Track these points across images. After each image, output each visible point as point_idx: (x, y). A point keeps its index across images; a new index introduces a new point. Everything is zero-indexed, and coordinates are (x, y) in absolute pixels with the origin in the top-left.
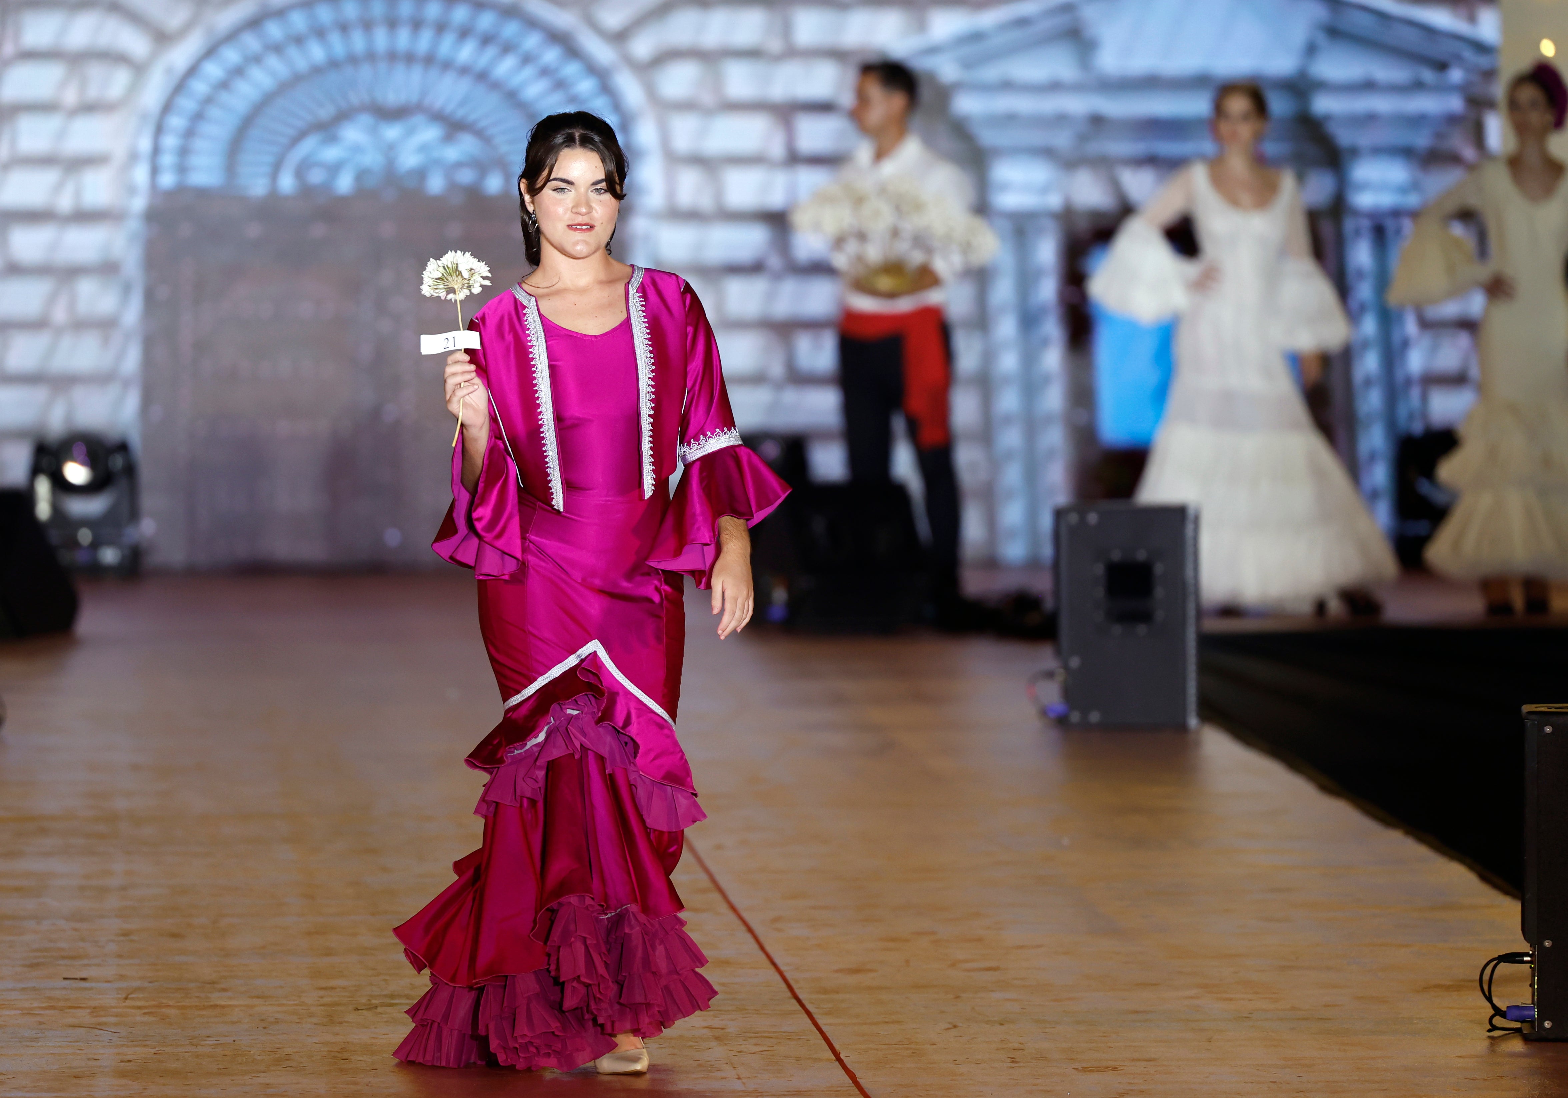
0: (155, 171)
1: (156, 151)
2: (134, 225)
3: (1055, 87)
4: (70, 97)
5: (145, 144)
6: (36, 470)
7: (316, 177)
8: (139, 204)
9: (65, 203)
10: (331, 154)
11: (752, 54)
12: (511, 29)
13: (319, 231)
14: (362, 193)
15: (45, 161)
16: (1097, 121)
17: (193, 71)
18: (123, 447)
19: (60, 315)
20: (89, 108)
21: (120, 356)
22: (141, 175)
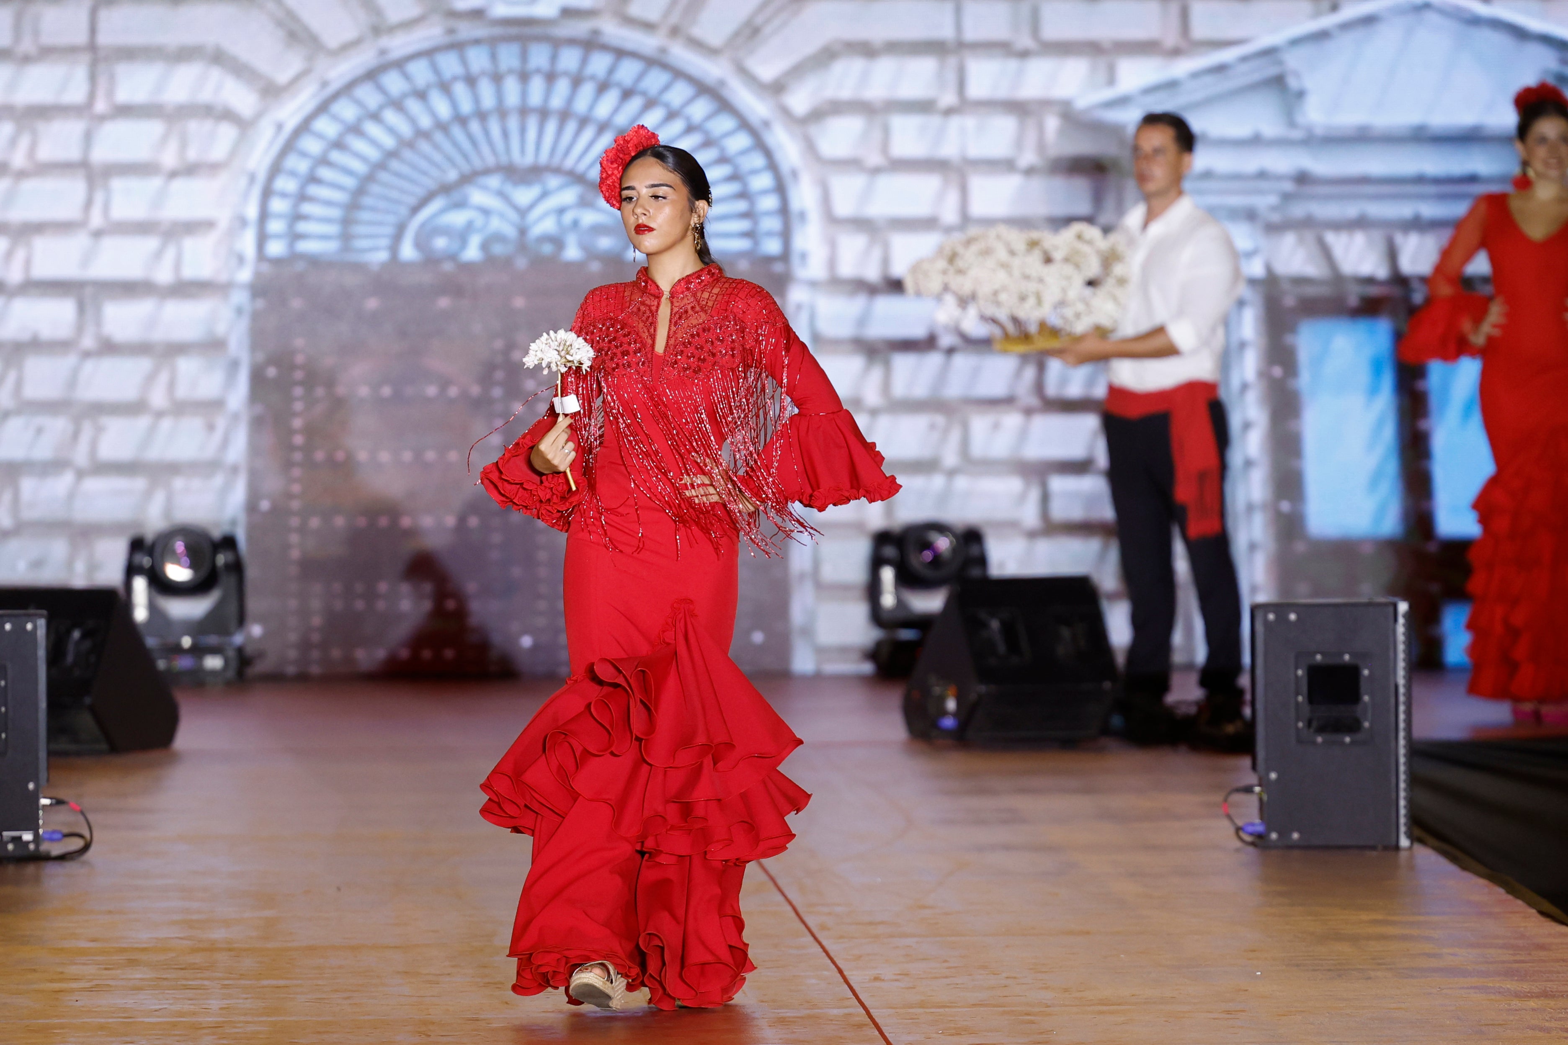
0: (262, 238)
1: (264, 215)
2: (240, 297)
3: (1256, 141)
4: (169, 159)
5: (252, 211)
6: (131, 571)
7: (440, 243)
8: (245, 275)
9: (164, 275)
10: (458, 218)
11: (923, 107)
12: (655, 80)
13: (444, 302)
14: (490, 260)
15: (143, 228)
16: (1302, 178)
17: (304, 127)
18: (229, 542)
19: (158, 398)
20: (190, 170)
21: (225, 443)
22: (247, 243)
